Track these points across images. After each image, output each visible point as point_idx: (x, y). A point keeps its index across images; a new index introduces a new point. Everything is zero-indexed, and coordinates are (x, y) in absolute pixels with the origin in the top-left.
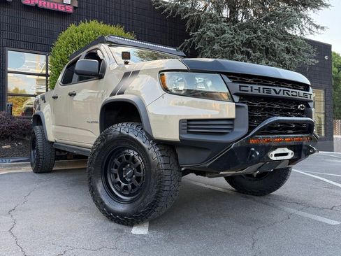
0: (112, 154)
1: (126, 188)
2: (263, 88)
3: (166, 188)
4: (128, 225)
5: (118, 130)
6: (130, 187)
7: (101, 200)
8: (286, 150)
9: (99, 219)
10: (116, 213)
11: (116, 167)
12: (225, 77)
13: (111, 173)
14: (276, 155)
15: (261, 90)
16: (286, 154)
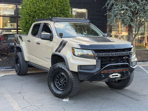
0: (56, 74)
1: (61, 86)
2: (107, 54)
3: (74, 87)
4: (62, 98)
5: (58, 66)
6: (62, 85)
7: (52, 90)
8: (117, 74)
9: (52, 96)
10: (58, 94)
11: (57, 78)
12: (93, 51)
13: (56, 80)
14: (112, 76)
15: (106, 54)
16: (118, 75)
